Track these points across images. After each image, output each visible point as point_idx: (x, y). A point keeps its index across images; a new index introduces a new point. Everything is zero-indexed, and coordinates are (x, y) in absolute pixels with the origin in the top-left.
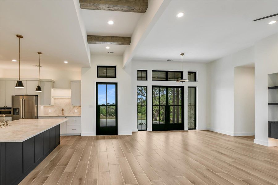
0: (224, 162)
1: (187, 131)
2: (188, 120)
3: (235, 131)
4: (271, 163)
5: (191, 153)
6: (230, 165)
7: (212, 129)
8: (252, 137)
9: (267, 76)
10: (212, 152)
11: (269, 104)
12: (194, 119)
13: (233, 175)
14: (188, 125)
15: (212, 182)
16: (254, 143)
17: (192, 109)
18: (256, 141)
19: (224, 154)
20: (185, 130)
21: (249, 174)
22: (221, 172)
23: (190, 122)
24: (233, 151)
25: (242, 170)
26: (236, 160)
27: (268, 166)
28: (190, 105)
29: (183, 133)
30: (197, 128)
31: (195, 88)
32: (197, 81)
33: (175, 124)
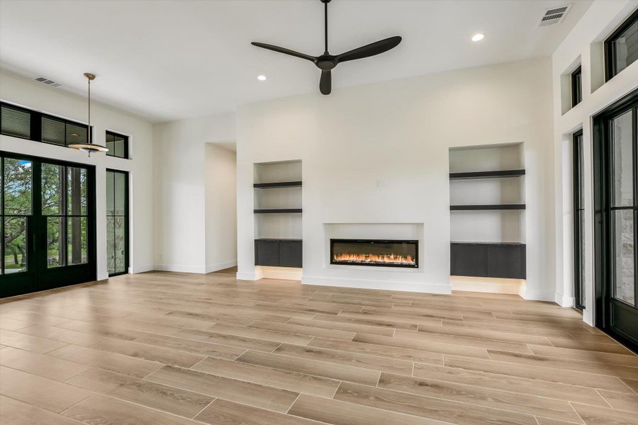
0: (199, 332)
1: (105, 282)
2: (107, 253)
3: (207, 263)
4: (266, 307)
5: (121, 336)
6: (211, 335)
7: (165, 267)
8: (234, 270)
9: (252, 166)
10: (171, 318)
11: (256, 212)
12: (123, 249)
13: (220, 355)
14: (109, 264)
15: (183, 399)
16: (238, 278)
17: (117, 225)
18: (241, 275)
19: (196, 315)
20: (99, 279)
21: (244, 340)
22: (198, 359)
23: (115, 258)
24: (210, 303)
25: (233, 338)
26: (218, 320)
27: (264, 313)
28: (112, 215)
29: (92, 289)
30: (131, 270)
31: (126, 174)
32: (131, 159)
33: (67, 268)
